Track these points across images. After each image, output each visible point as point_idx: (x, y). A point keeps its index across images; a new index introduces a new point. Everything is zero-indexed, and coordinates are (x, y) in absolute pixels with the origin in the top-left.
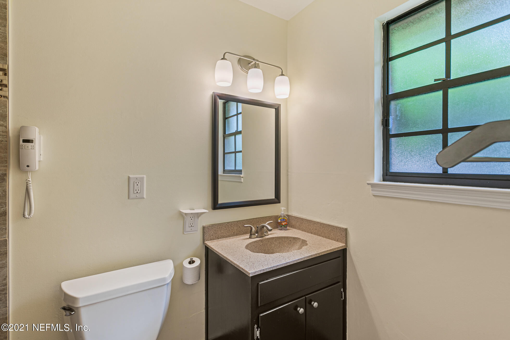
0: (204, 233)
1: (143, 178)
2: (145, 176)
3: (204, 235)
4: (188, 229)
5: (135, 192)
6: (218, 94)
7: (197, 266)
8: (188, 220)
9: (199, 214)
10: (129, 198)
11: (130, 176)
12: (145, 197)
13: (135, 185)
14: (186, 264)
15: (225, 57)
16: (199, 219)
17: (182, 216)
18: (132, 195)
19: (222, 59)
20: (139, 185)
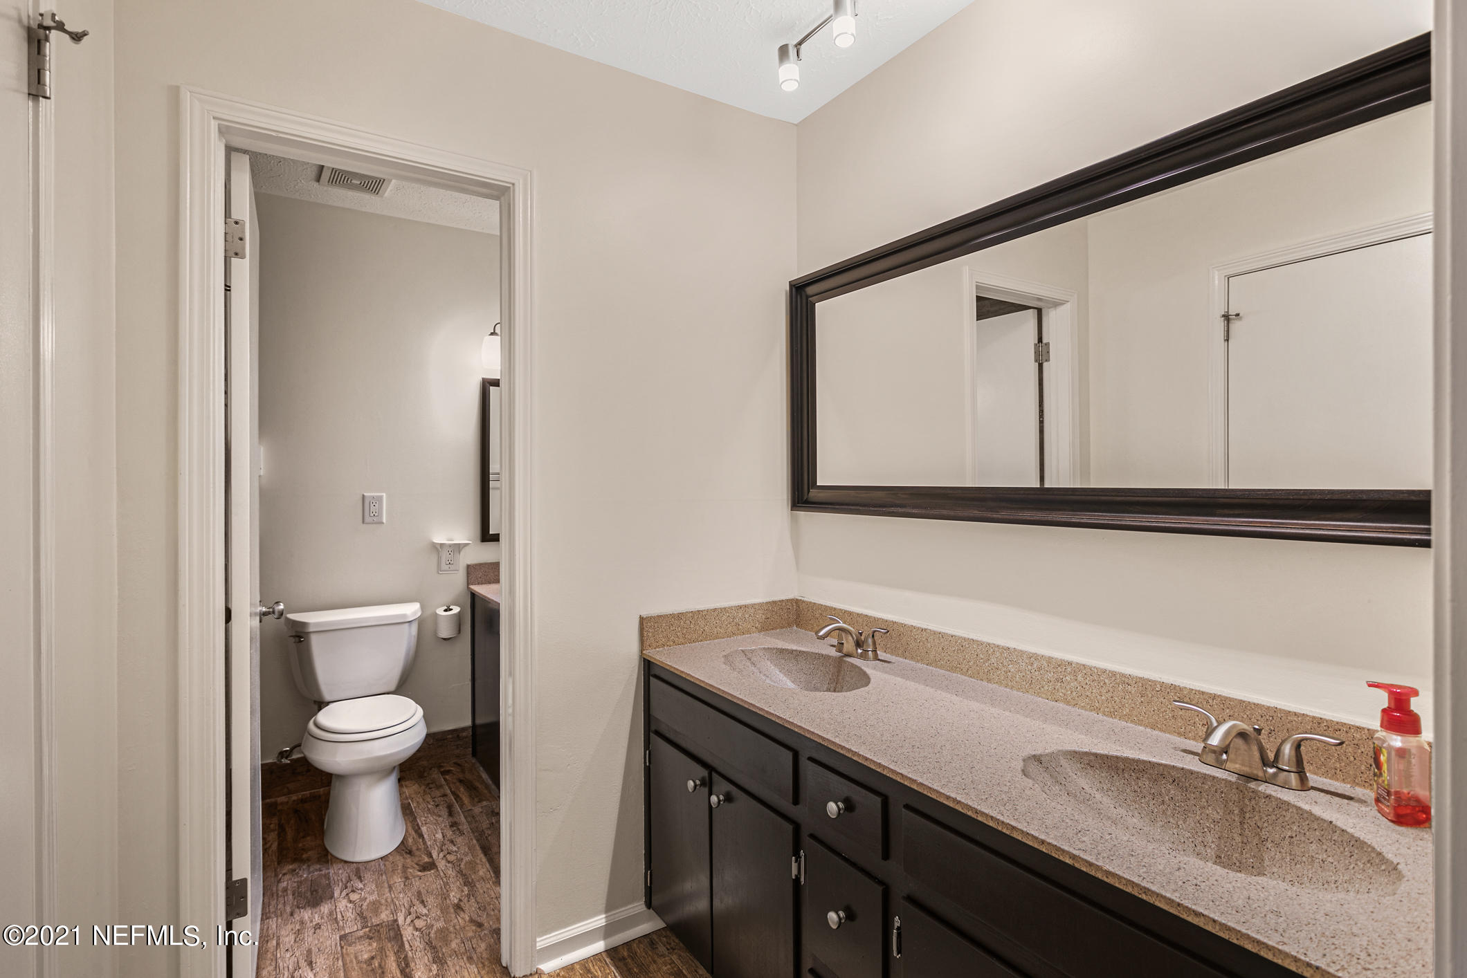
0: (468, 574)
1: (381, 497)
2: (384, 494)
3: (468, 577)
4: (444, 567)
5: (372, 515)
6: (489, 381)
7: (454, 614)
8: (445, 555)
9: (461, 547)
10: (363, 522)
11: (365, 494)
12: (384, 521)
13: (372, 505)
14: (440, 611)
15: (496, 332)
16: (461, 553)
17: (437, 548)
18: (368, 519)
19: (492, 334)
20: (377, 505)
